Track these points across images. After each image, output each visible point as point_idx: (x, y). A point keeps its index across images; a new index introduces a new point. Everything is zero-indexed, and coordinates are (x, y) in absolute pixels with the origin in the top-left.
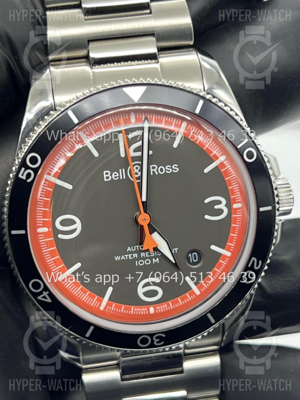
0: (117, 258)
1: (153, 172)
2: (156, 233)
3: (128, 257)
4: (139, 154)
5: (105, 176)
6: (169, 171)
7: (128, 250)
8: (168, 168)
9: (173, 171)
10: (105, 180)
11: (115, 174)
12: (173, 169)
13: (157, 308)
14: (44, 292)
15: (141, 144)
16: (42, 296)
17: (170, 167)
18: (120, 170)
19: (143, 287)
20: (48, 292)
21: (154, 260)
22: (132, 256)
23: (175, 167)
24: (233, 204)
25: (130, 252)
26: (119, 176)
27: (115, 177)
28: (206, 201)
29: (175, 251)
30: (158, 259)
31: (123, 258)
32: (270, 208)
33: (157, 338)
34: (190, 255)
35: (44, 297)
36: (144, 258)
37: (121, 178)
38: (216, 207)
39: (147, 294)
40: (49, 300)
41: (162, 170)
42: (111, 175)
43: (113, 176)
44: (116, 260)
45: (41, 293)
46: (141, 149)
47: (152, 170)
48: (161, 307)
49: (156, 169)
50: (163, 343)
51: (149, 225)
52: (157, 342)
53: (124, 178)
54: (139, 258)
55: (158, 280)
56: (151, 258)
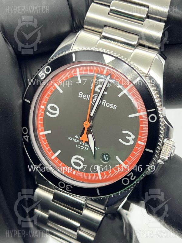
0: (69, 138)
1: (103, 104)
2: (91, 135)
3: (74, 140)
5: (80, 94)
6: (111, 107)
7: (75, 137)
8: (112, 105)
9: (113, 108)
10: (79, 96)
11: (85, 96)
12: (113, 107)
13: (77, 173)
14: (27, 135)
16: (26, 137)
17: (113, 105)
18: (88, 95)
19: (75, 159)
20: (28, 136)
22: (76, 141)
23: (115, 106)
24: (138, 141)
25: (75, 138)
26: (86, 98)
27: (84, 97)
28: (124, 132)
29: (97, 149)
30: (87, 149)
31: (71, 139)
32: (152, 151)
33: (68, 186)
34: (105, 155)
35: (26, 138)
36: (81, 145)
37: (87, 99)
38: (127, 137)
39: (76, 163)
40: (27, 141)
41: (108, 105)
42: (83, 95)
43: (84, 96)
44: (68, 138)
45: (25, 135)
47: (103, 102)
48: (79, 173)
50: (70, 191)
51: (88, 128)
52: (68, 189)
53: (88, 100)
54: (79, 143)
55: (83, 160)
56: (85, 147)
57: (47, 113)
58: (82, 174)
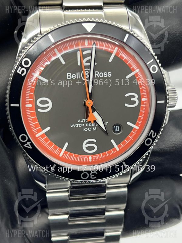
0: (72, 126)
2: (96, 112)
3: (78, 125)
4: (89, 64)
5: (68, 76)
6: (106, 76)
7: (79, 121)
8: (105, 74)
9: (108, 76)
10: (68, 78)
11: (74, 75)
12: (108, 75)
13: (94, 157)
14: (28, 142)
15: (90, 58)
17: (106, 73)
18: (77, 73)
19: (86, 144)
20: (30, 143)
21: (93, 128)
22: (81, 125)
23: (109, 73)
24: (142, 98)
25: (79, 123)
26: (76, 77)
27: (74, 77)
28: (126, 95)
29: (106, 124)
30: (96, 128)
31: (75, 126)
32: (163, 102)
33: (92, 174)
34: (115, 127)
35: (28, 145)
36: (88, 127)
37: (77, 78)
38: (132, 99)
39: (88, 148)
40: (30, 147)
41: (101, 75)
42: (71, 76)
43: (73, 76)
44: (71, 127)
45: (26, 143)
46: (90, 61)
47: (96, 75)
48: (96, 157)
49: (98, 74)
50: (96, 177)
51: (92, 107)
52: (93, 177)
53: (79, 78)
54: (85, 126)
55: (95, 141)
56: (92, 127)
57: (39, 110)
58: (99, 156)
